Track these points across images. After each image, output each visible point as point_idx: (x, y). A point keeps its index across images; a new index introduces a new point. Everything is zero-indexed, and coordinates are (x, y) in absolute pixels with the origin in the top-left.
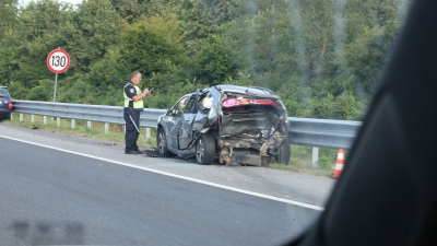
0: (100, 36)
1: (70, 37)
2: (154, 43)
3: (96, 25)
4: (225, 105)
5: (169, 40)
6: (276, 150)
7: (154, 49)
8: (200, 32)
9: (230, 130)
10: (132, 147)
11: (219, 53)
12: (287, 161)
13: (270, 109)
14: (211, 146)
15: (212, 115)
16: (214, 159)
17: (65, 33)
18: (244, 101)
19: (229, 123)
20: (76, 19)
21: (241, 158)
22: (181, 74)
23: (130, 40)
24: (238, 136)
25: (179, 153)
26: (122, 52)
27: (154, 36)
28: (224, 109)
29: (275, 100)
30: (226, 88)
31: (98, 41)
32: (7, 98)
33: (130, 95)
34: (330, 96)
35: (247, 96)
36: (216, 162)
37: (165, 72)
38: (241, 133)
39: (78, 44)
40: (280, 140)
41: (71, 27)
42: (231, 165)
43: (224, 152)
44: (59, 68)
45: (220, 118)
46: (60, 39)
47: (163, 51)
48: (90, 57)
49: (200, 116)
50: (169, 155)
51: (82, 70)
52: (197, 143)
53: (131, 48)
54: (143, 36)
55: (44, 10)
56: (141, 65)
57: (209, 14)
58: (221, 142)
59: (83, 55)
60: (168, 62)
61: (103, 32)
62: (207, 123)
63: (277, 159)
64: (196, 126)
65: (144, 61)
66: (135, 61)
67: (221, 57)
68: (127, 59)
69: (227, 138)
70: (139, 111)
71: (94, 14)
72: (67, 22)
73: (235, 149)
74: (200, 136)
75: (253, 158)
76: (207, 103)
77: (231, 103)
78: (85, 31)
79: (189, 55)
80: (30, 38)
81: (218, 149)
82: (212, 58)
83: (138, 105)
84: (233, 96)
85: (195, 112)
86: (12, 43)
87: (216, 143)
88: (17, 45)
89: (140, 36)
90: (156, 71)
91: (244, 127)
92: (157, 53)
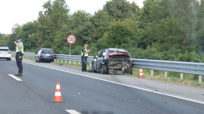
0: (102, 28)
1: (89, 28)
2: (123, 31)
3: (100, 23)
4: (110, 55)
5: (129, 29)
6: (128, 69)
7: (123, 33)
8: (143, 26)
9: (112, 63)
10: (84, 69)
11: (149, 35)
12: (131, 73)
13: (125, 56)
14: (105, 68)
15: (105, 58)
16: (106, 73)
17: (87, 26)
18: (116, 53)
19: (111, 61)
20: (92, 20)
21: (116, 72)
22: (133, 44)
23: (113, 29)
24: (115, 65)
25: (97, 71)
26: (109, 35)
27: (123, 28)
28: (109, 56)
29: (126, 53)
30: (110, 49)
31: (101, 29)
32: (53, 53)
33: (83, 52)
34: (187, 53)
35: (117, 52)
36: (107, 73)
37: (127, 43)
38: (116, 64)
39: (93, 31)
40: (129, 66)
41: (89, 24)
42: (112, 74)
43: (110, 70)
44: (72, 42)
45: (108, 59)
46: (85, 29)
47: (126, 34)
48: (98, 36)
49: (102, 58)
50: (95, 72)
51: (95, 42)
52: (101, 67)
53: (113, 33)
54: (118, 28)
55: (78, 16)
56: (117, 40)
57: (147, 18)
58: (109, 67)
59: (95, 36)
60: (129, 38)
61: (103, 25)
62: (104, 61)
63: (128, 73)
64: (101, 62)
65: (118, 38)
66: (114, 38)
67: (149, 36)
68: (111, 37)
69: (111, 66)
70: (86, 57)
71: (99, 18)
72: (88, 22)
73: (114, 69)
74: (102, 65)
75: (119, 72)
76: (104, 54)
77: (112, 54)
78: (96, 25)
79: (139, 35)
80: (72, 28)
81: (108, 69)
82: (146, 37)
83: (86, 55)
84: (113, 52)
85: (101, 57)
86: (65, 30)
87: (107, 67)
88: (67, 31)
89: (117, 28)
90: (124, 43)
91: (117, 62)
92: (124, 35)
